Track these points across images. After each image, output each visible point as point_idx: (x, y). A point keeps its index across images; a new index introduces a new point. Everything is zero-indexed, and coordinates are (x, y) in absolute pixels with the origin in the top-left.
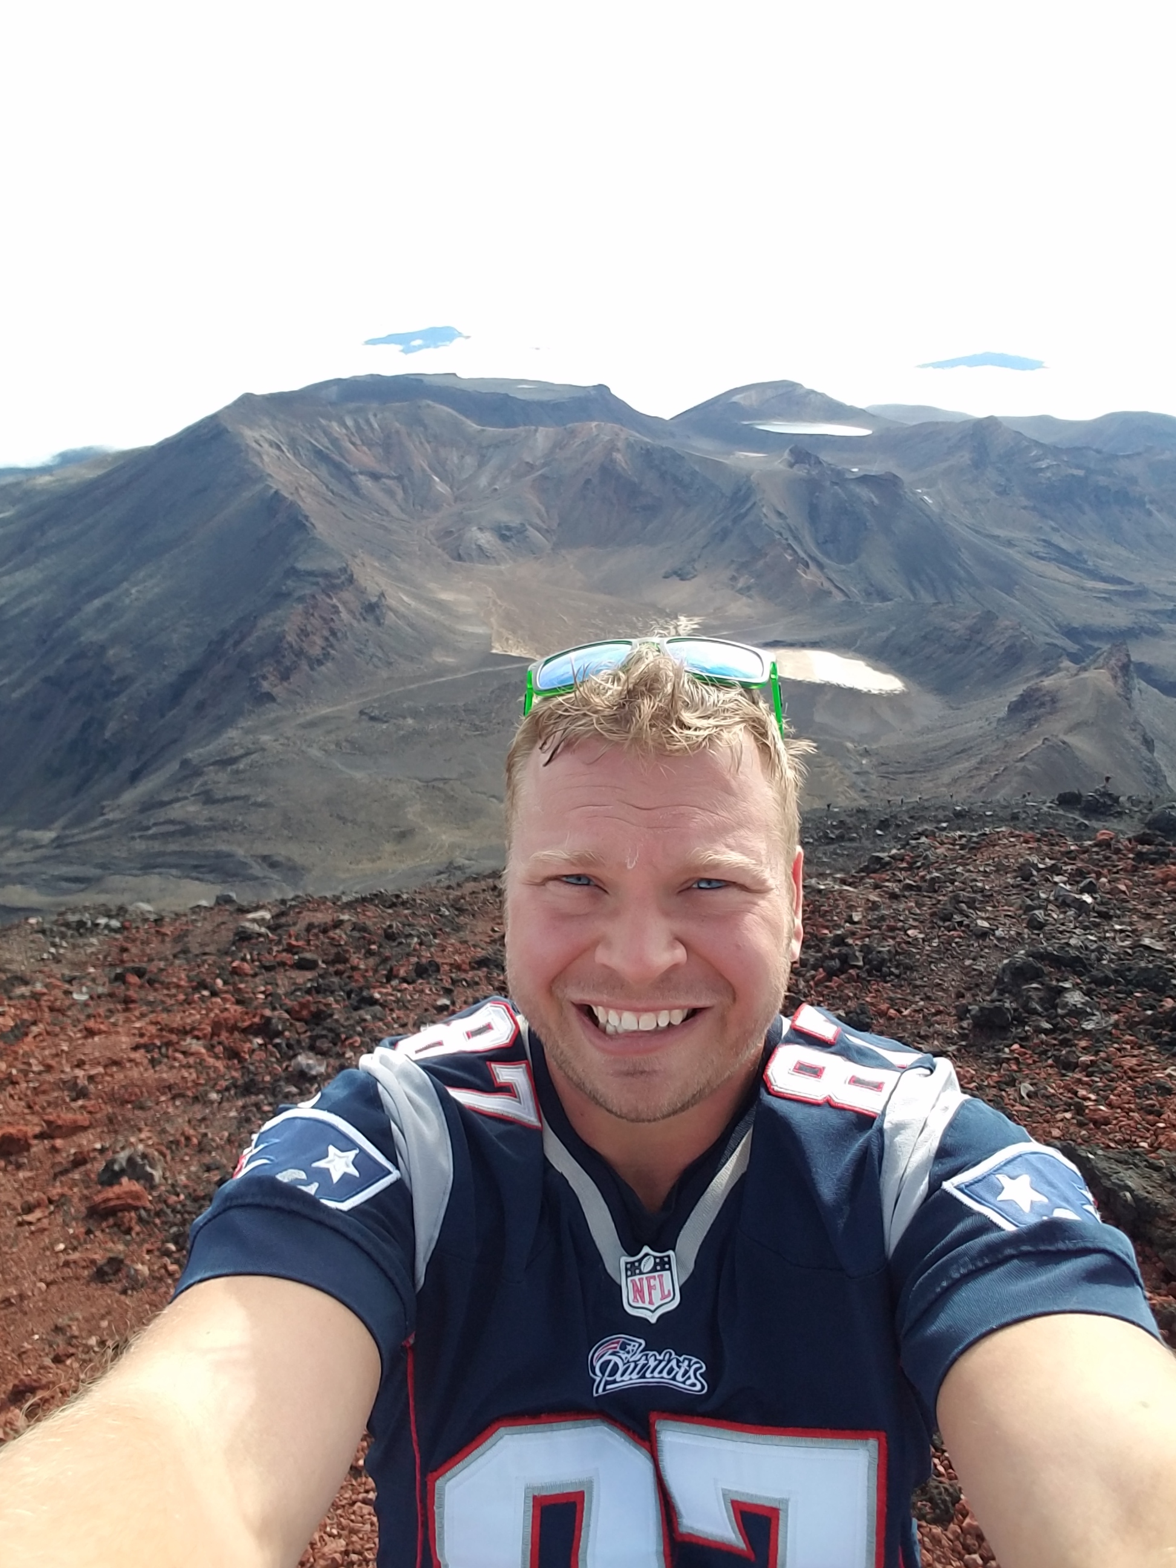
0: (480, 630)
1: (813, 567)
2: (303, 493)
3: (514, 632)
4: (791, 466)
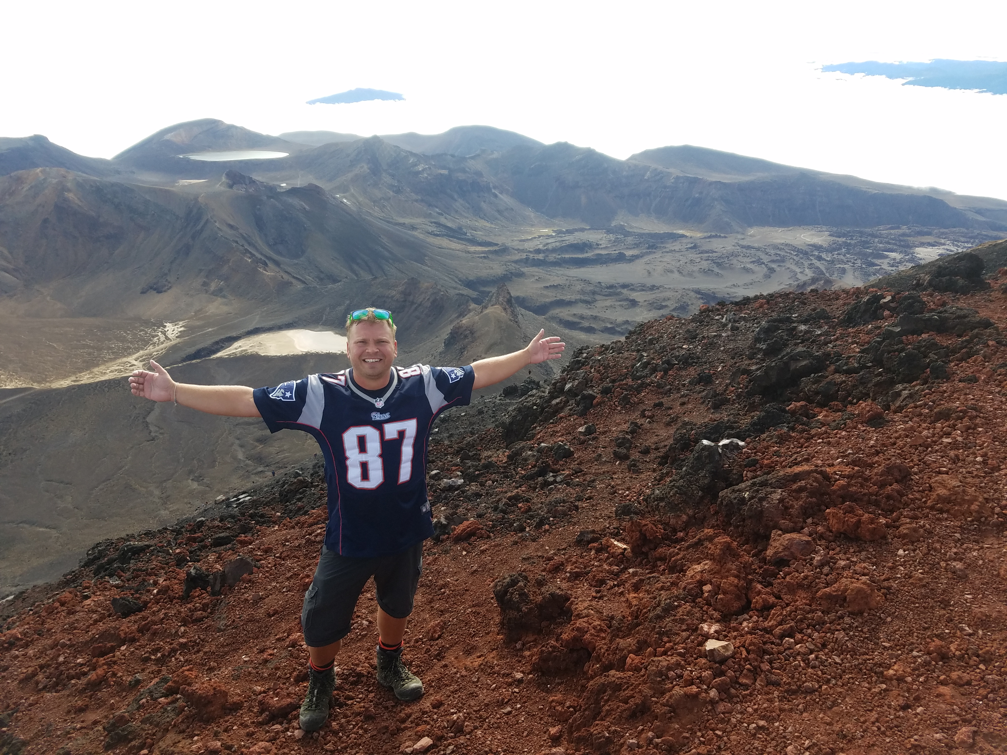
3: (4, 367)
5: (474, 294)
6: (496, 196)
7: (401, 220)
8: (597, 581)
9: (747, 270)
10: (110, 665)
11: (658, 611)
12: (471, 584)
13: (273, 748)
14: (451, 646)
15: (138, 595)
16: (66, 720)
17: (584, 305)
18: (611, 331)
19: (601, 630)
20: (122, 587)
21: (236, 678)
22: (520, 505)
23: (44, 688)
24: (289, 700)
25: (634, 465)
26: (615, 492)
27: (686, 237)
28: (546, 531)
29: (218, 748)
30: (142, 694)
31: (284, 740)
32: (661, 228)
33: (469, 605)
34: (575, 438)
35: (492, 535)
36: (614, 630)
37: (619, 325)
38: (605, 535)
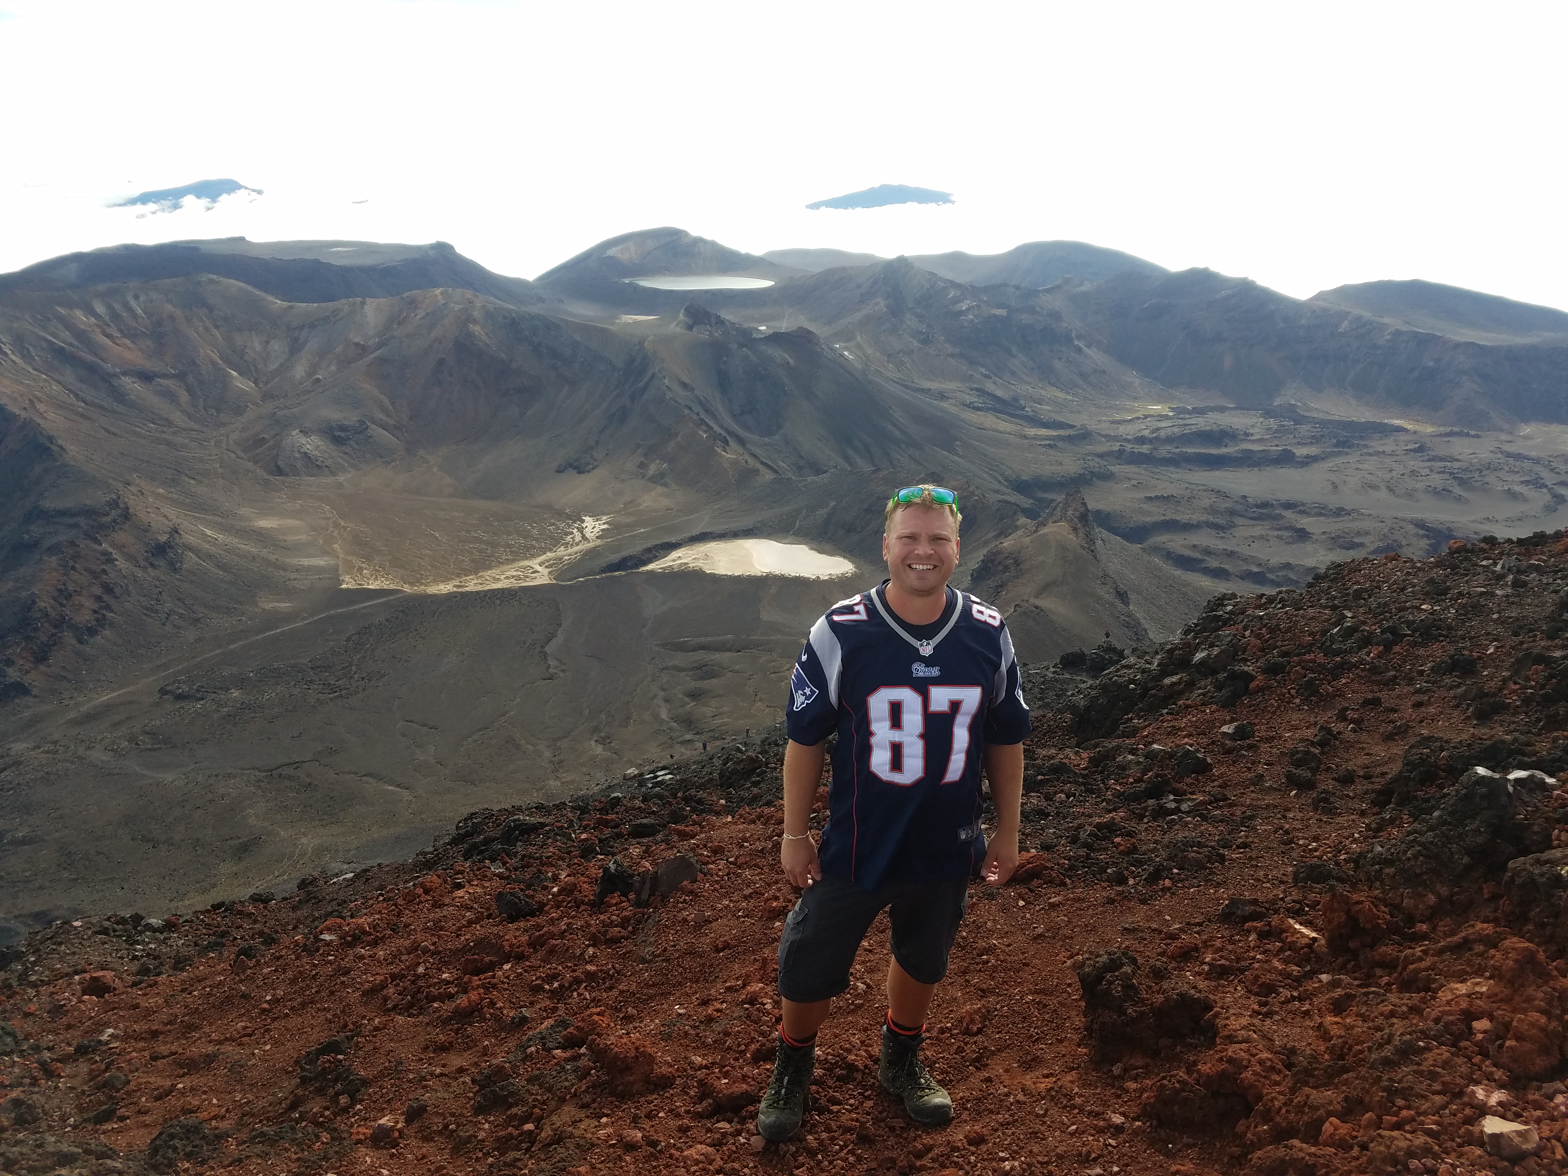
0: (320, 562)
1: (732, 443)
2: (41, 407)
3: (368, 558)
4: (690, 328)
5: (1026, 502)
6: (1079, 350)
7: (926, 385)
8: (1261, 986)
9: (1513, 496)
10: (488, 989)
11: (1388, 1051)
12: (1034, 956)
13: (718, 1157)
14: (999, 1050)
15: (531, 893)
16: (421, 1059)
17: (1214, 532)
18: (1258, 578)
19: (1272, 1069)
20: (507, 878)
21: (667, 1038)
22: (1118, 840)
23: (395, 1007)
24: (745, 1086)
25: (1326, 800)
26: (1291, 841)
27: (1406, 430)
28: (1165, 890)
29: (638, 1142)
30: (531, 1039)
31: (734, 1149)
32: (1363, 414)
33: (1029, 990)
34: (1213, 743)
35: (1068, 881)
36: (1299, 1072)
37: (1271, 570)
38: (1276, 911)
